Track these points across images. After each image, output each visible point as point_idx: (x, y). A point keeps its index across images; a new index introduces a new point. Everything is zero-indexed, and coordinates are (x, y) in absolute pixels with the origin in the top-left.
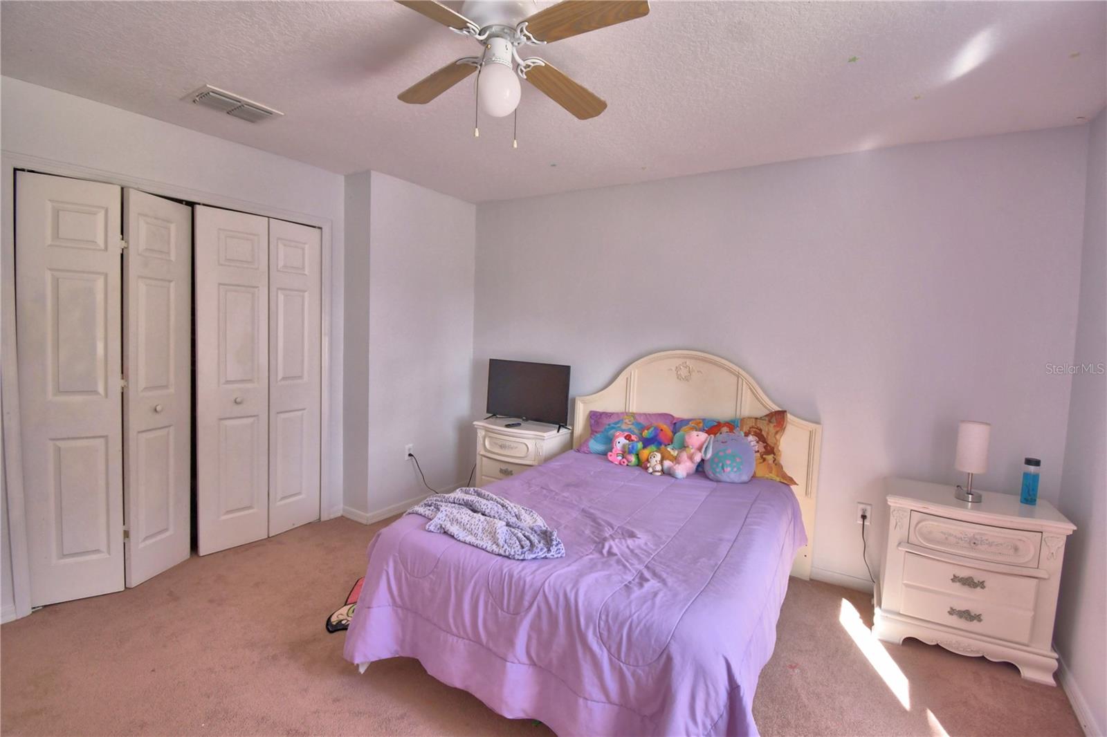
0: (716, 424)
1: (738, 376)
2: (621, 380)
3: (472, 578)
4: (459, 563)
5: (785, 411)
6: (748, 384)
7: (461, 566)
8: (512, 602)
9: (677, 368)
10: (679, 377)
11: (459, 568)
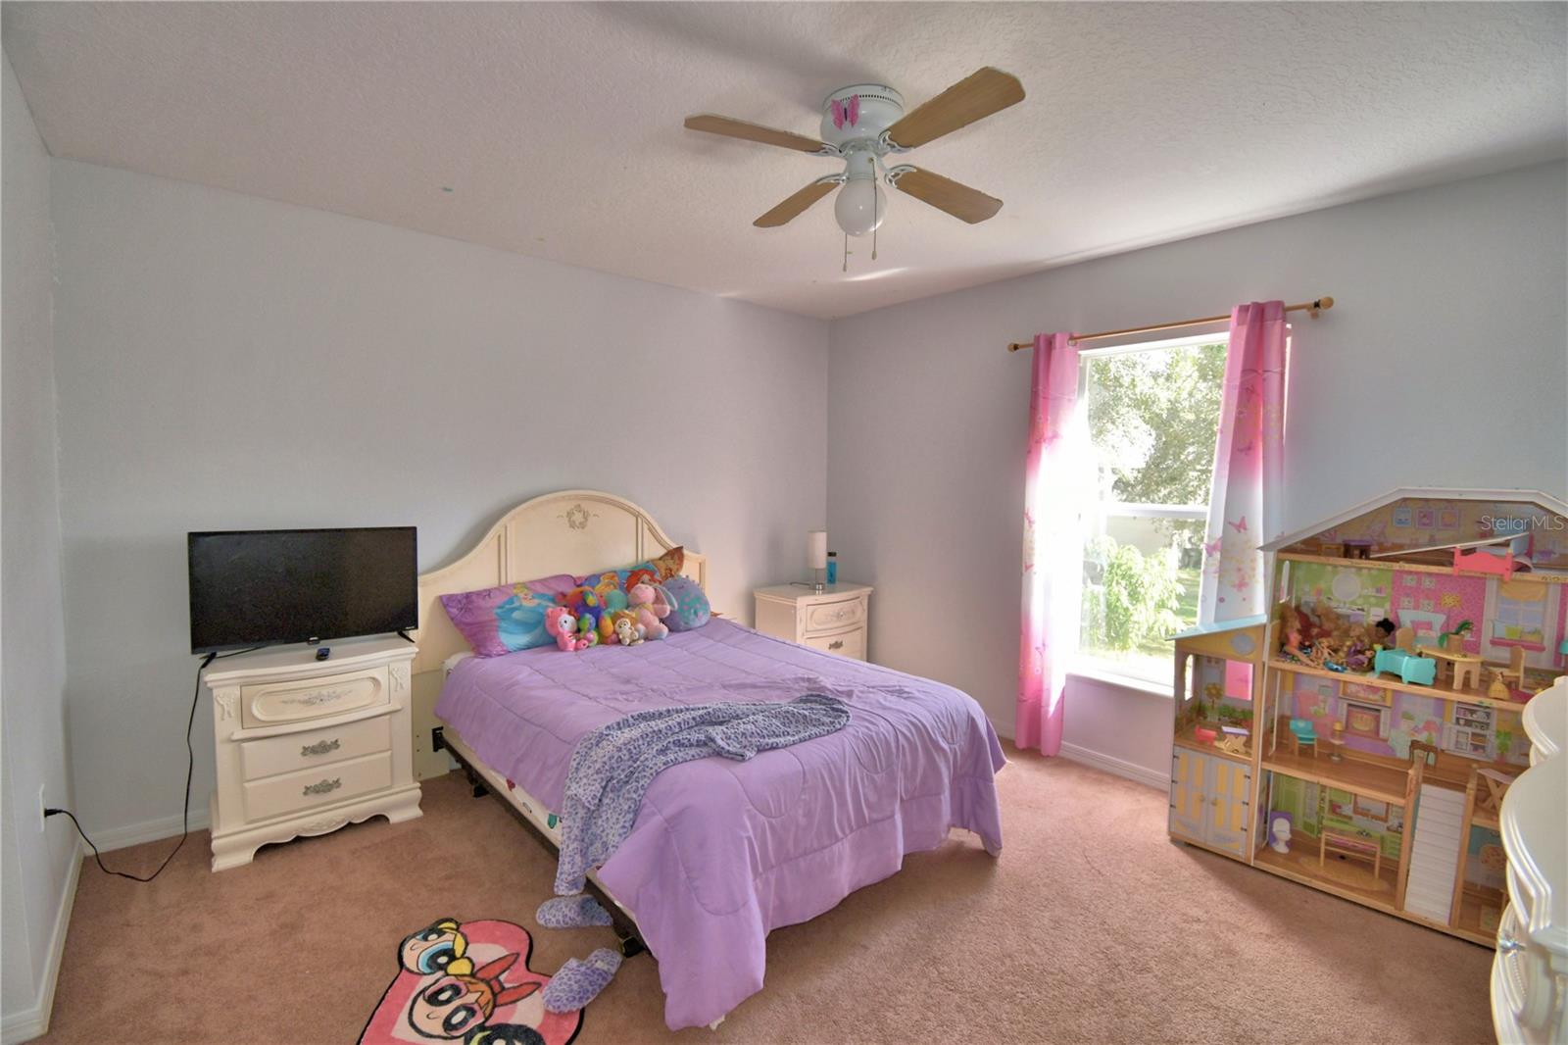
0: (629, 574)
1: (637, 515)
2: (490, 539)
3: (845, 767)
4: (825, 760)
5: (681, 548)
6: (648, 523)
7: (829, 761)
8: (883, 758)
9: (568, 513)
10: (572, 525)
11: (828, 764)
